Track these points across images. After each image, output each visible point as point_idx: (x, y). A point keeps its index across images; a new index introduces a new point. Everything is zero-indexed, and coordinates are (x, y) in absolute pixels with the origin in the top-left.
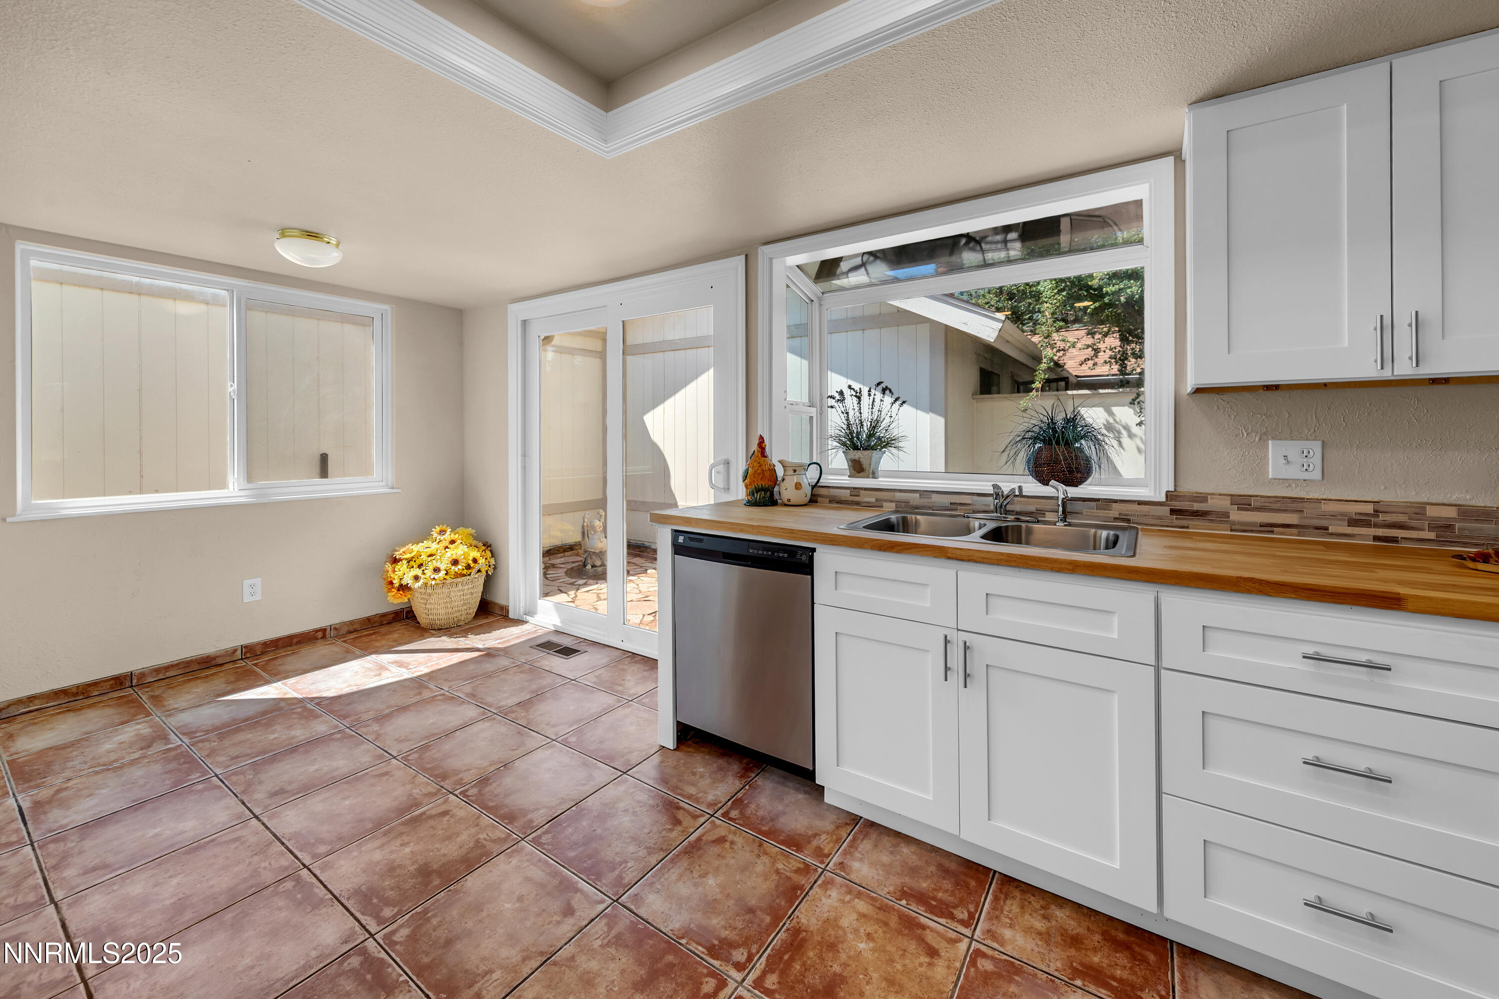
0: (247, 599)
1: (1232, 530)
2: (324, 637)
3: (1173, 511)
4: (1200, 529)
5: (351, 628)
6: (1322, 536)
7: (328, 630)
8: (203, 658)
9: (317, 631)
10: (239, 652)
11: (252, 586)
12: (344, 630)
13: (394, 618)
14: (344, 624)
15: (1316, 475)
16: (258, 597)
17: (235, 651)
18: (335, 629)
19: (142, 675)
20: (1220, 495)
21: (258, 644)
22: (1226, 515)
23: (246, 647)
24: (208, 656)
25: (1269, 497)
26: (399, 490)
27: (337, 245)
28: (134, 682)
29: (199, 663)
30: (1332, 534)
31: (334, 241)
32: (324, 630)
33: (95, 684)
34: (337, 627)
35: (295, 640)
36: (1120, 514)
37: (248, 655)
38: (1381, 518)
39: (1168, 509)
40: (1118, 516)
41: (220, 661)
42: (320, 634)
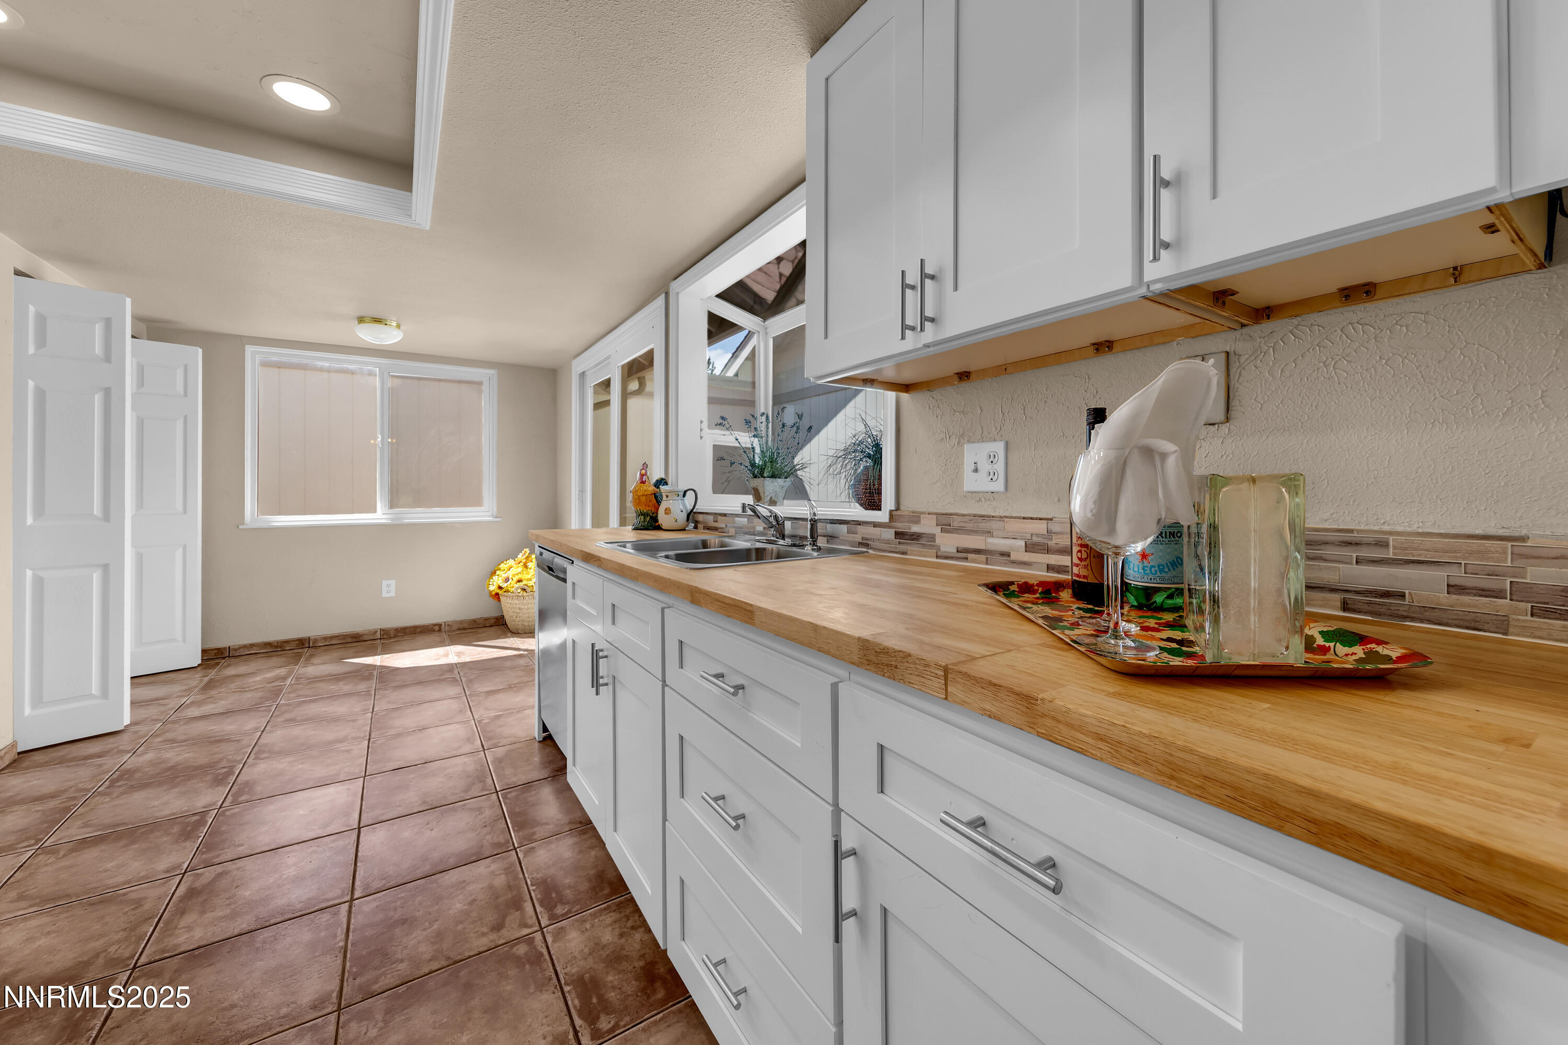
0: (385, 595)
1: (937, 557)
2: (440, 630)
3: (899, 535)
4: (915, 555)
5: (461, 627)
6: (1005, 564)
7: (443, 626)
8: (354, 634)
9: (435, 625)
10: (379, 633)
11: (388, 586)
12: (455, 627)
13: (495, 622)
14: (456, 622)
15: (999, 486)
16: (393, 594)
17: (376, 632)
18: (449, 625)
19: (316, 641)
20: (929, 514)
21: (392, 629)
22: (932, 537)
23: (383, 630)
24: (358, 634)
25: (964, 515)
26: (500, 519)
27: (398, 326)
28: (311, 644)
29: (352, 638)
30: (1013, 562)
31: (394, 324)
32: (440, 625)
33: (287, 642)
34: (450, 624)
35: (418, 630)
36: (863, 539)
37: (385, 637)
38: (1054, 542)
39: (892, 531)
40: (861, 541)
41: (366, 638)
42: (437, 628)
